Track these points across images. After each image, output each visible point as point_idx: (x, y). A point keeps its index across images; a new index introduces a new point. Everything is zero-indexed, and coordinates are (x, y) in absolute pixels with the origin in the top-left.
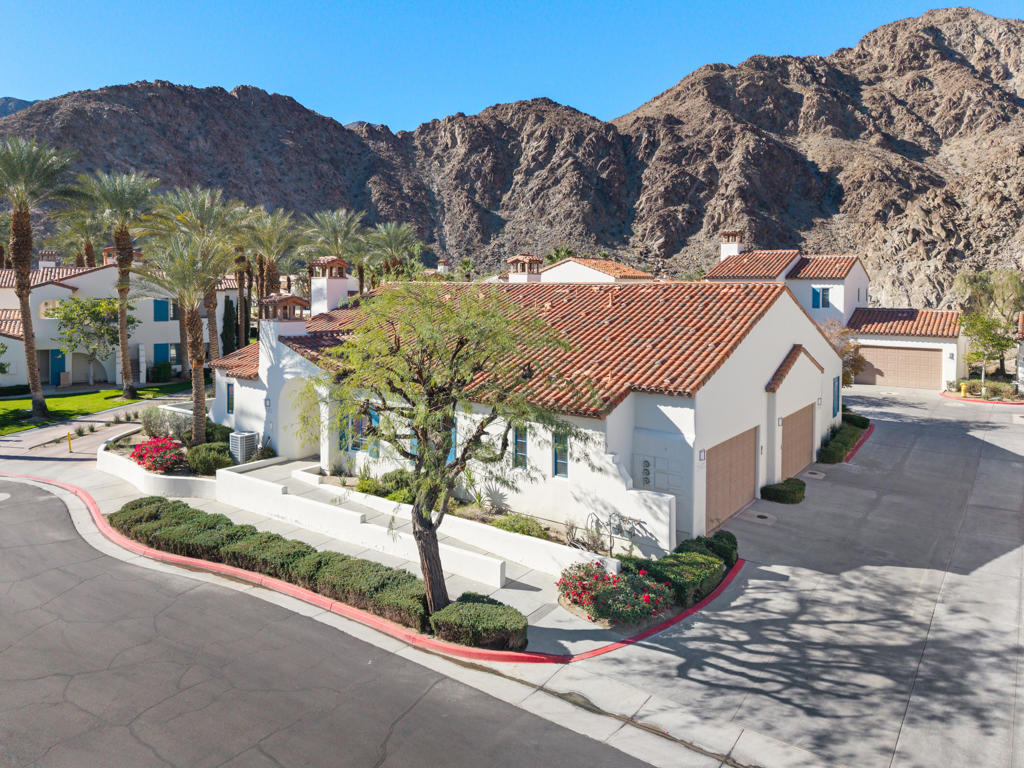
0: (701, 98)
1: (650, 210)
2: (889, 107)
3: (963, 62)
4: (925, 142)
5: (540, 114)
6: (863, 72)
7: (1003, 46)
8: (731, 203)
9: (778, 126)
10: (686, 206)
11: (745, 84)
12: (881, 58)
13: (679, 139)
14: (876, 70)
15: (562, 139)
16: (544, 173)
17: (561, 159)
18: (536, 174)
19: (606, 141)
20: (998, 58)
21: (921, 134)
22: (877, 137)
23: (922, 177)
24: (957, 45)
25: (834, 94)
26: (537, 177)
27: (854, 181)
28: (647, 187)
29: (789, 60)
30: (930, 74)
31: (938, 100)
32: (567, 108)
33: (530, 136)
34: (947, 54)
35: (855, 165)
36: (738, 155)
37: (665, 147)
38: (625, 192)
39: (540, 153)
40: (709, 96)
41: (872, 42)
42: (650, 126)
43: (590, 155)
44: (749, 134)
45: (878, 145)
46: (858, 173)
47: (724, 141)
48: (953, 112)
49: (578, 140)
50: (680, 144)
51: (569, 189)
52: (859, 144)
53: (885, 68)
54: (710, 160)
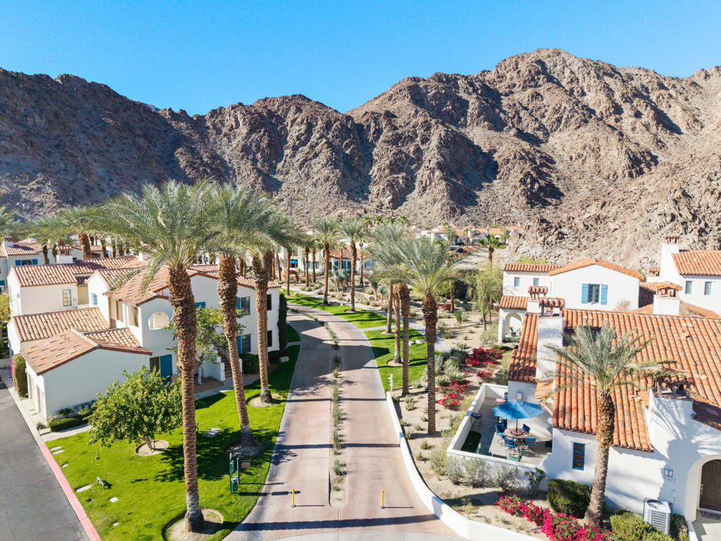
0: (407, 100)
1: (381, 177)
2: (519, 111)
3: (559, 84)
4: (540, 134)
5: (299, 106)
6: (502, 87)
7: (581, 75)
8: (433, 172)
9: (455, 121)
10: (404, 174)
11: (434, 92)
12: (511, 79)
13: (396, 128)
14: (509, 87)
15: (316, 125)
16: (306, 149)
17: (318, 139)
18: (300, 149)
19: (347, 127)
20: (578, 82)
21: (538, 129)
22: (513, 131)
23: (541, 157)
24: (554, 73)
25: (487, 101)
26: (301, 152)
27: (504, 160)
28: (376, 161)
29: (458, 77)
30: (541, 90)
31: (546, 108)
32: (317, 103)
33: (293, 121)
34: (550, 79)
35: (504, 148)
36: (434, 141)
37: (387, 133)
38: (362, 163)
39: (302, 135)
40: (412, 98)
41: (503, 68)
42: (375, 118)
43: (337, 137)
44: (440, 126)
45: (515, 135)
46: (506, 154)
47: (425, 130)
48: (556, 116)
49: (328, 126)
50: (397, 131)
51: (325, 161)
52: (504, 135)
53: (514, 85)
54: (417, 143)
